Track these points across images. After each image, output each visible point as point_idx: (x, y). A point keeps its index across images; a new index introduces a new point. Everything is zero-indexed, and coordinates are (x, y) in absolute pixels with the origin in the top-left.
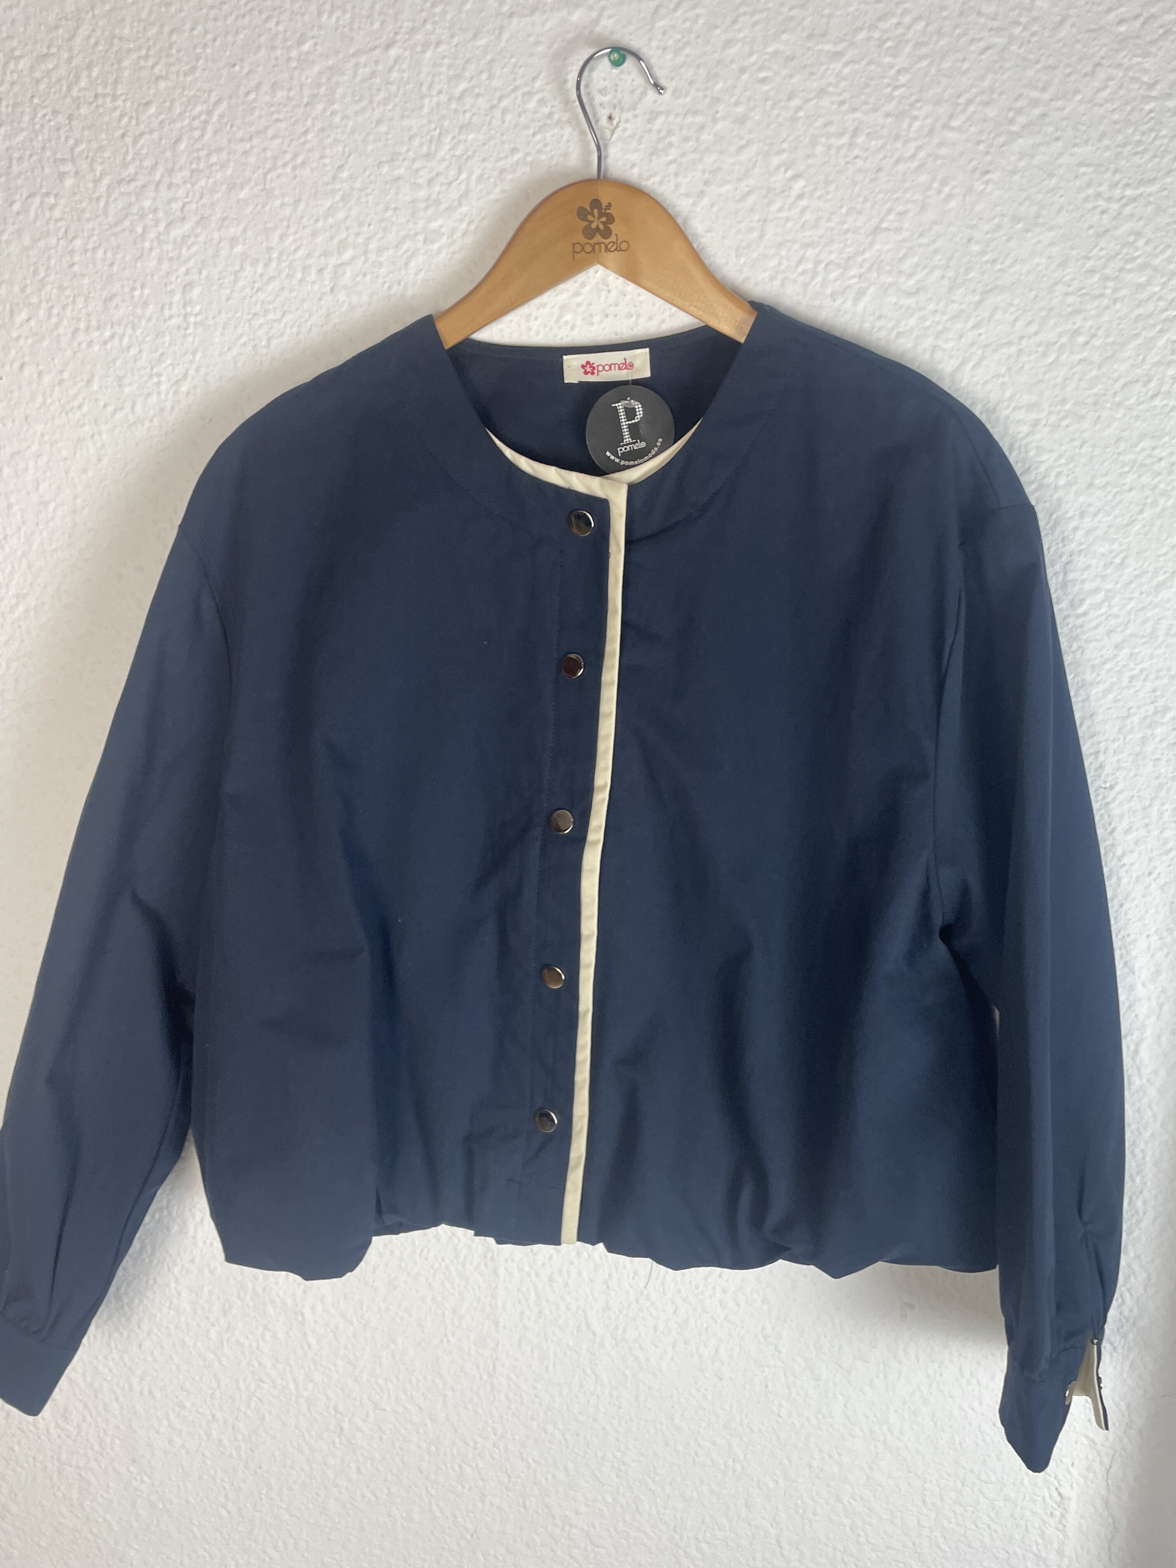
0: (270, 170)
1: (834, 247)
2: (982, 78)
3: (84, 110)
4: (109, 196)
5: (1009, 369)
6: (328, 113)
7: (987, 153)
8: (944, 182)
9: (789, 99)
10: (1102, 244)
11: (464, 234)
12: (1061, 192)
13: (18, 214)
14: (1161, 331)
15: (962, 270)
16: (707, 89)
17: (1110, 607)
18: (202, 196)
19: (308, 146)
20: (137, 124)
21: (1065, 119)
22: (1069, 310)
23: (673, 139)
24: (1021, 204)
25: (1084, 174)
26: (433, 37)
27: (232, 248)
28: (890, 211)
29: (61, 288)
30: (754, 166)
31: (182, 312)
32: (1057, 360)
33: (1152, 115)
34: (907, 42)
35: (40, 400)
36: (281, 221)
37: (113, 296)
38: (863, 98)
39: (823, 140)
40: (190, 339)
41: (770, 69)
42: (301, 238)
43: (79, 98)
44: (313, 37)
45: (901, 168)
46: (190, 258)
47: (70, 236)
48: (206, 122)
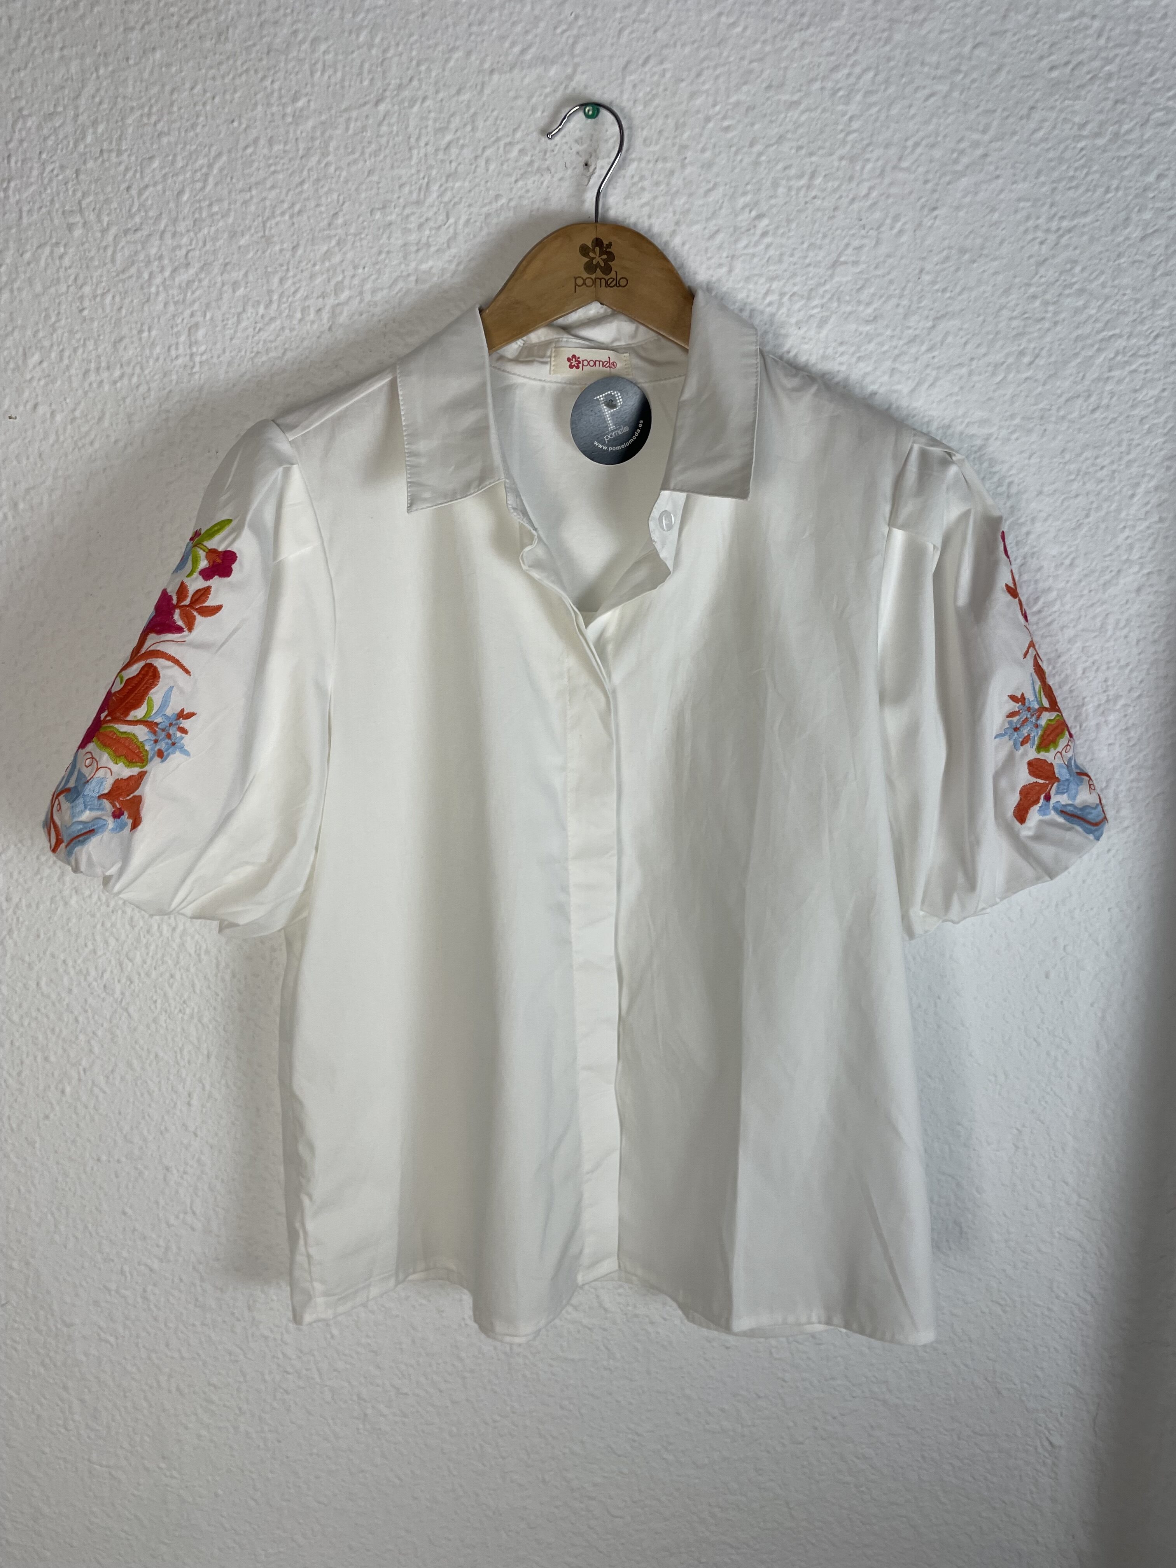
0: (268, 219)
1: (798, 279)
2: (927, 122)
3: (90, 164)
4: (115, 246)
5: (962, 388)
6: (323, 165)
7: (934, 191)
8: (896, 218)
9: (751, 145)
10: (1042, 271)
11: (454, 274)
12: (1003, 226)
13: (29, 263)
14: (1099, 350)
15: (915, 299)
16: (675, 137)
17: (1063, 605)
18: (204, 244)
19: (304, 196)
20: (142, 177)
21: (1004, 158)
22: (1015, 332)
23: (646, 183)
24: (967, 237)
25: (1023, 208)
26: (420, 93)
27: (234, 292)
28: (847, 245)
29: (71, 332)
30: (721, 208)
31: (188, 351)
32: (1005, 378)
33: (1084, 152)
34: (859, 91)
35: (52, 439)
36: (281, 265)
37: (121, 339)
38: (820, 143)
39: (784, 182)
40: (197, 376)
41: (733, 118)
42: (300, 280)
43: (85, 154)
44: (307, 95)
45: (856, 206)
46: (194, 302)
47: (80, 282)
48: (207, 175)
